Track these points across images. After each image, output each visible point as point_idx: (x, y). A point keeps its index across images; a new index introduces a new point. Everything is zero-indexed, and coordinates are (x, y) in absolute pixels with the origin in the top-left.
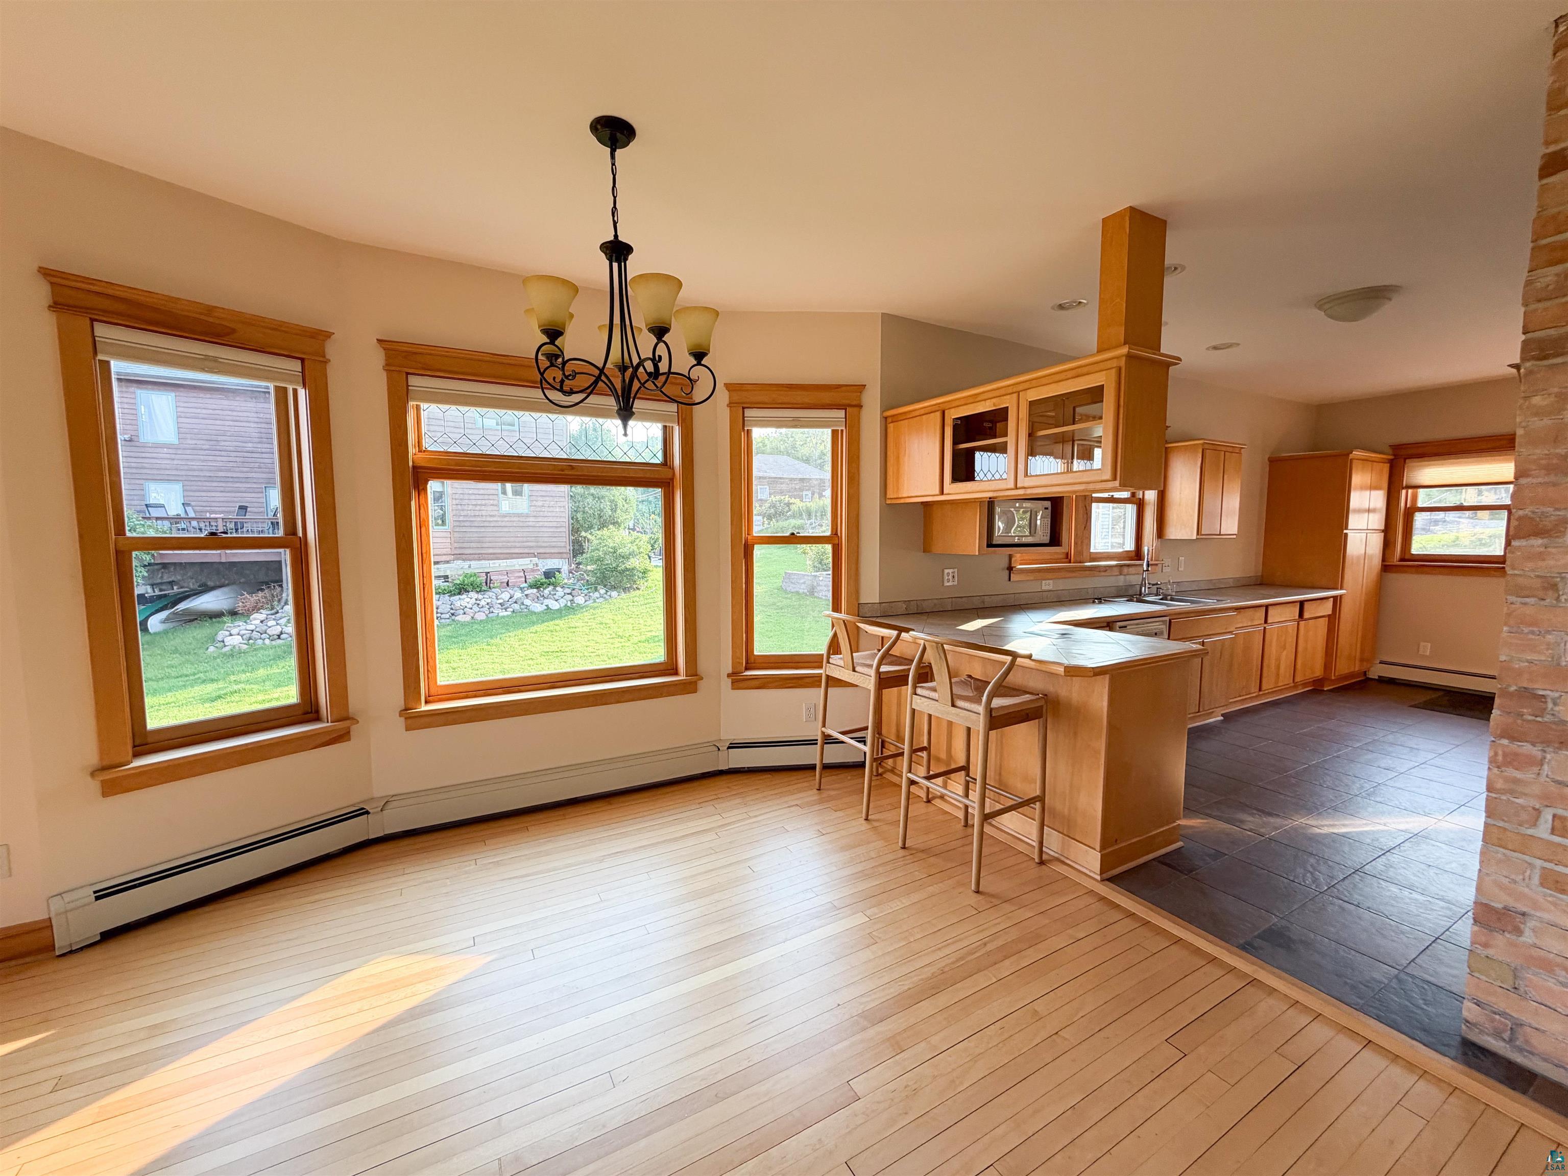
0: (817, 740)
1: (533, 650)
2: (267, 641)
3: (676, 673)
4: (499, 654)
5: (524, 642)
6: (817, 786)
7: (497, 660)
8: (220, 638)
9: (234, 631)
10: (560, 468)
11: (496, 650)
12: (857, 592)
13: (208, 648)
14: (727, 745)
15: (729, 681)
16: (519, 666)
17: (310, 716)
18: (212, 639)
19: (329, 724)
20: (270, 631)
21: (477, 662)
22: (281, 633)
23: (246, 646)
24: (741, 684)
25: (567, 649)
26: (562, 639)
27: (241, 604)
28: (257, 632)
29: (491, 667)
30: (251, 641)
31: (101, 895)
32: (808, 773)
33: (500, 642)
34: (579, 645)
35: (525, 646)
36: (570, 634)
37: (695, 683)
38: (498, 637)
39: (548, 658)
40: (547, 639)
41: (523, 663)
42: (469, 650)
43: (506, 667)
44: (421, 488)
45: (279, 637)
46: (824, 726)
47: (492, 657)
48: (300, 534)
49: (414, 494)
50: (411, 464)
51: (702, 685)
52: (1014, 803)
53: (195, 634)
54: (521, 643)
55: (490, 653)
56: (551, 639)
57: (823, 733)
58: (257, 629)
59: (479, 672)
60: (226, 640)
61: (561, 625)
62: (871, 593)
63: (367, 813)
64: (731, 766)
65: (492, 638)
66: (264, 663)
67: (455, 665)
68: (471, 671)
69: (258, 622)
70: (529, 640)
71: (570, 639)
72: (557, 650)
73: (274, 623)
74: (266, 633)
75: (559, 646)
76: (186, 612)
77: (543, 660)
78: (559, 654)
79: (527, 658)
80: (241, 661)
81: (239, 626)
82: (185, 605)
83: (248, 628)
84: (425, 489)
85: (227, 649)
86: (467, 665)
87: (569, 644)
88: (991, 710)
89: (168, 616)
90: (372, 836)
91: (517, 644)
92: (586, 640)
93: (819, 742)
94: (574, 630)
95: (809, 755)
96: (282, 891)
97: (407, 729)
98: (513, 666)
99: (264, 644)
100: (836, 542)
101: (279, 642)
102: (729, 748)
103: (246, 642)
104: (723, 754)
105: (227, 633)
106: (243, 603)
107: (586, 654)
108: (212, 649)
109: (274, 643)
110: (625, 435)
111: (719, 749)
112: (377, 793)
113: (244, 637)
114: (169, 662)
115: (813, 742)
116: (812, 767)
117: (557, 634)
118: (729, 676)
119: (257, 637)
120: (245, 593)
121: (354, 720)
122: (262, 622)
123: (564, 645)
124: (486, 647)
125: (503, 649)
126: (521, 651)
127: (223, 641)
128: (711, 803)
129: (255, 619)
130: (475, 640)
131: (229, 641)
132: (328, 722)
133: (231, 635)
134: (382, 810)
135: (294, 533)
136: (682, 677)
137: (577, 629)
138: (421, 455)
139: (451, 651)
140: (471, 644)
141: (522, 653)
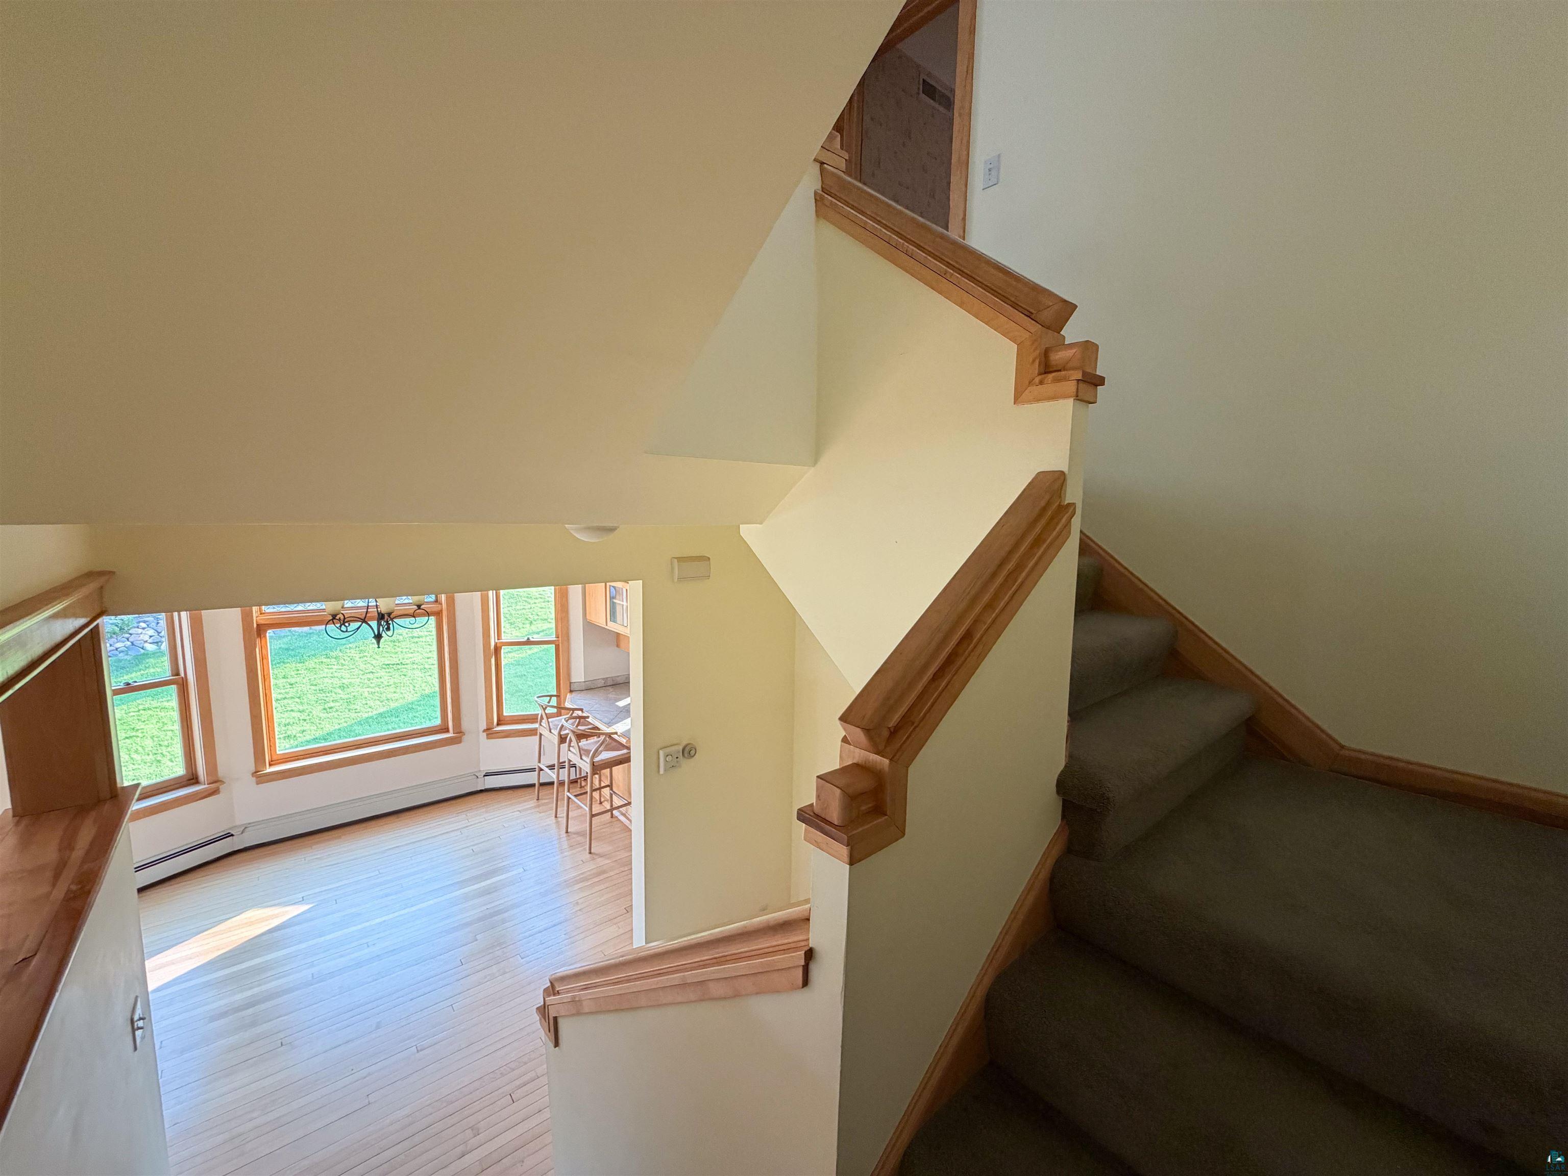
0: (535, 769)
1: (374, 662)
3: (447, 731)
4: (338, 667)
5: (365, 654)
6: (536, 798)
7: (336, 674)
10: (360, 613)
11: (335, 663)
12: (569, 675)
14: (484, 774)
15: (485, 734)
16: (359, 680)
17: (193, 781)
19: (206, 786)
21: (315, 676)
24: (493, 736)
25: (408, 662)
26: (404, 650)
29: (330, 681)
32: (531, 789)
33: (341, 654)
34: (420, 657)
35: (365, 658)
36: (413, 645)
37: (461, 737)
38: (338, 649)
39: (388, 670)
40: (388, 650)
41: (363, 677)
42: (307, 663)
43: (344, 681)
44: (262, 636)
46: (539, 762)
47: (331, 671)
48: (182, 675)
49: (258, 641)
50: (255, 626)
51: (465, 738)
52: (624, 803)
54: (362, 655)
55: (330, 667)
56: (393, 651)
57: (539, 766)
59: (317, 688)
61: (404, 634)
62: (578, 676)
63: (232, 835)
64: (486, 787)
65: (331, 651)
67: (293, 681)
68: (309, 687)
70: (370, 651)
71: (412, 651)
72: (399, 662)
75: (400, 657)
77: (382, 673)
78: (399, 667)
79: (367, 671)
84: (265, 637)
86: (304, 681)
87: (411, 655)
88: (594, 762)
90: (236, 849)
91: (358, 656)
92: (428, 650)
93: (537, 770)
94: (416, 640)
95: (531, 778)
96: (183, 884)
97: (257, 784)
98: (353, 681)
100: (557, 643)
102: (485, 776)
104: (481, 780)
107: (427, 666)
110: (379, 647)
111: (478, 777)
112: (238, 823)
115: (533, 770)
116: (533, 785)
117: (400, 645)
118: (484, 731)
121: (222, 782)
123: (406, 656)
124: (325, 660)
125: (343, 662)
126: (361, 664)
128: (465, 813)
130: (313, 652)
132: (205, 784)
134: (242, 833)
135: (178, 674)
136: (450, 735)
137: (421, 639)
138: (262, 617)
139: (288, 665)
140: (309, 656)
141: (362, 666)
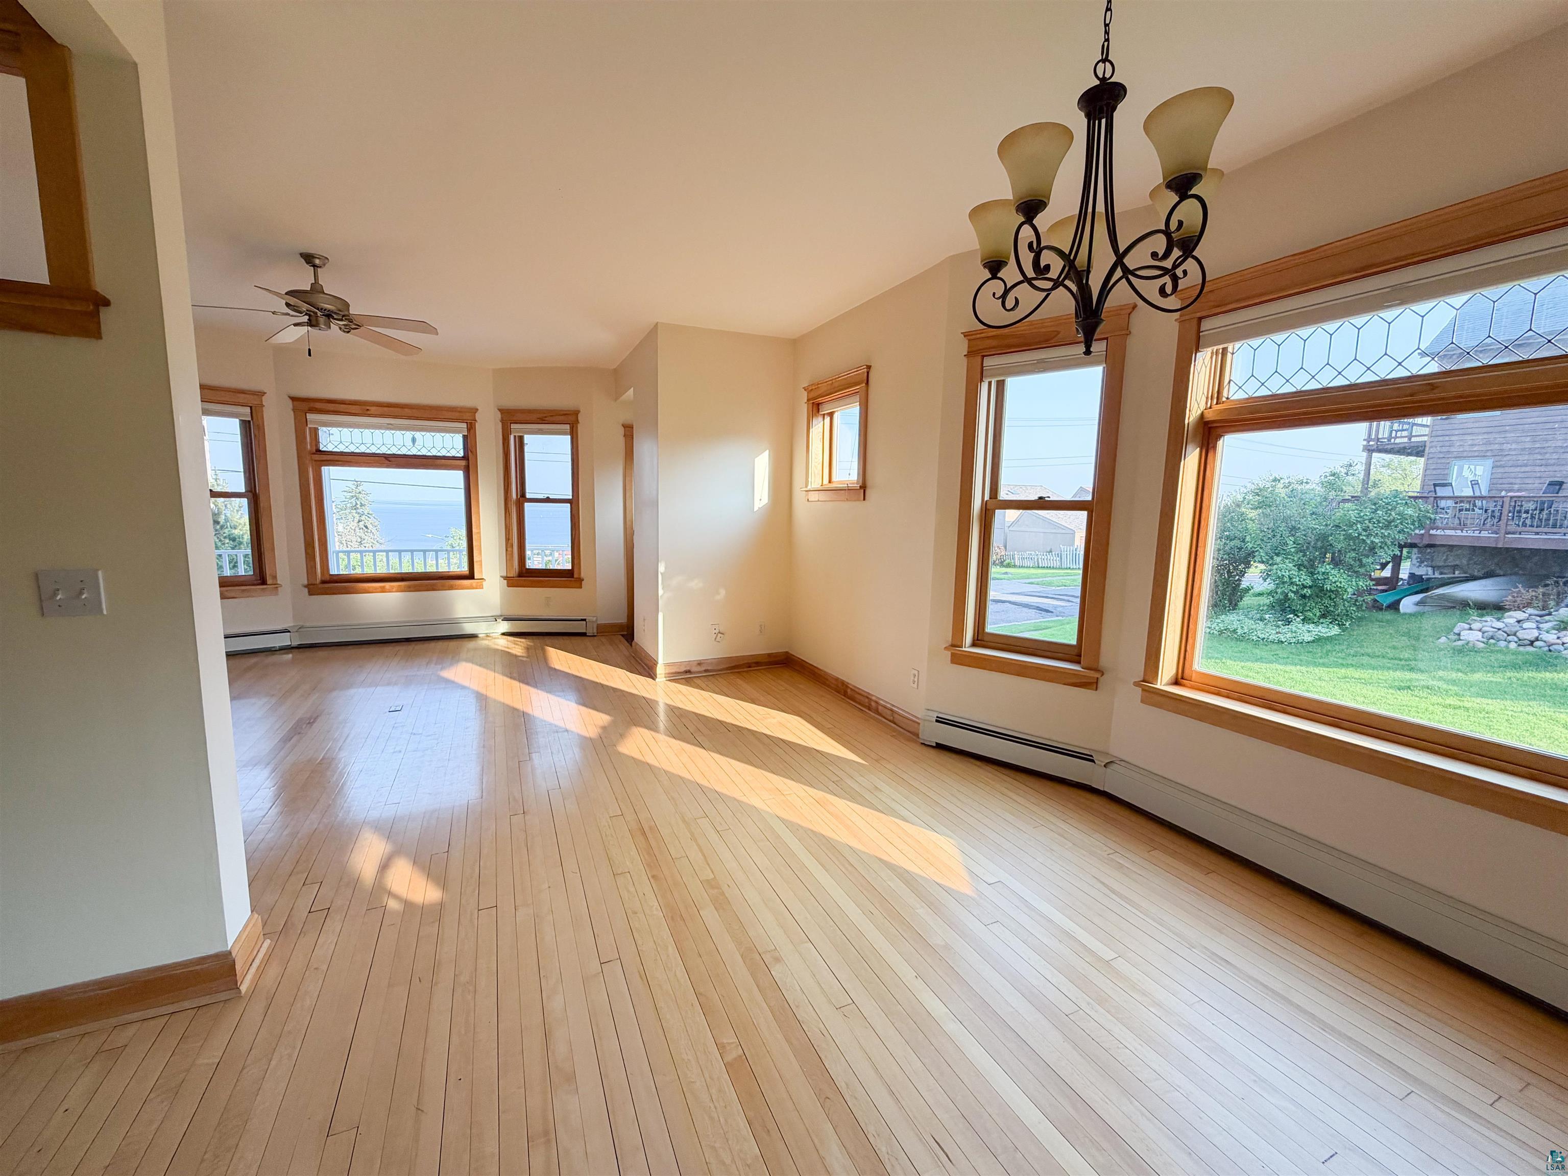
2: (1513, 646)
8: (1456, 630)
9: (1474, 626)
13: (1439, 638)
18: (1449, 630)
20: (1521, 634)
22: (1537, 639)
23: (1482, 645)
27: (1510, 597)
28: (1503, 632)
30: (1492, 641)
31: (939, 720)
44: (1211, 445)
45: (1532, 643)
53: (1437, 622)
58: (1505, 629)
60: (1462, 633)
66: (1492, 669)
69: (1512, 621)
73: (1534, 625)
74: (1515, 635)
76: (1442, 597)
80: (1467, 659)
81: (1486, 621)
82: (1444, 590)
83: (1493, 625)
85: (1460, 643)
89: (1422, 599)
97: (1142, 701)
99: (1507, 647)
101: (1530, 649)
103: (1485, 640)
105: (1467, 626)
106: (1514, 597)
108: (1443, 639)
109: (1521, 649)
112: (1105, 748)
113: (1486, 634)
114: (1394, 643)
119: (1501, 637)
120: (1520, 586)
122: (1519, 622)
127: (1459, 635)
129: (1511, 617)
131: (1465, 635)
133: (1470, 629)
134: (1106, 766)
